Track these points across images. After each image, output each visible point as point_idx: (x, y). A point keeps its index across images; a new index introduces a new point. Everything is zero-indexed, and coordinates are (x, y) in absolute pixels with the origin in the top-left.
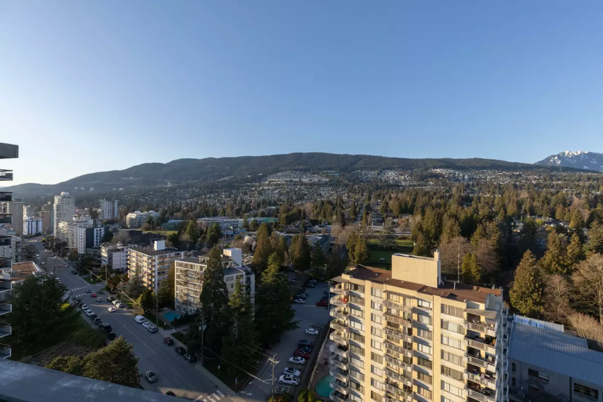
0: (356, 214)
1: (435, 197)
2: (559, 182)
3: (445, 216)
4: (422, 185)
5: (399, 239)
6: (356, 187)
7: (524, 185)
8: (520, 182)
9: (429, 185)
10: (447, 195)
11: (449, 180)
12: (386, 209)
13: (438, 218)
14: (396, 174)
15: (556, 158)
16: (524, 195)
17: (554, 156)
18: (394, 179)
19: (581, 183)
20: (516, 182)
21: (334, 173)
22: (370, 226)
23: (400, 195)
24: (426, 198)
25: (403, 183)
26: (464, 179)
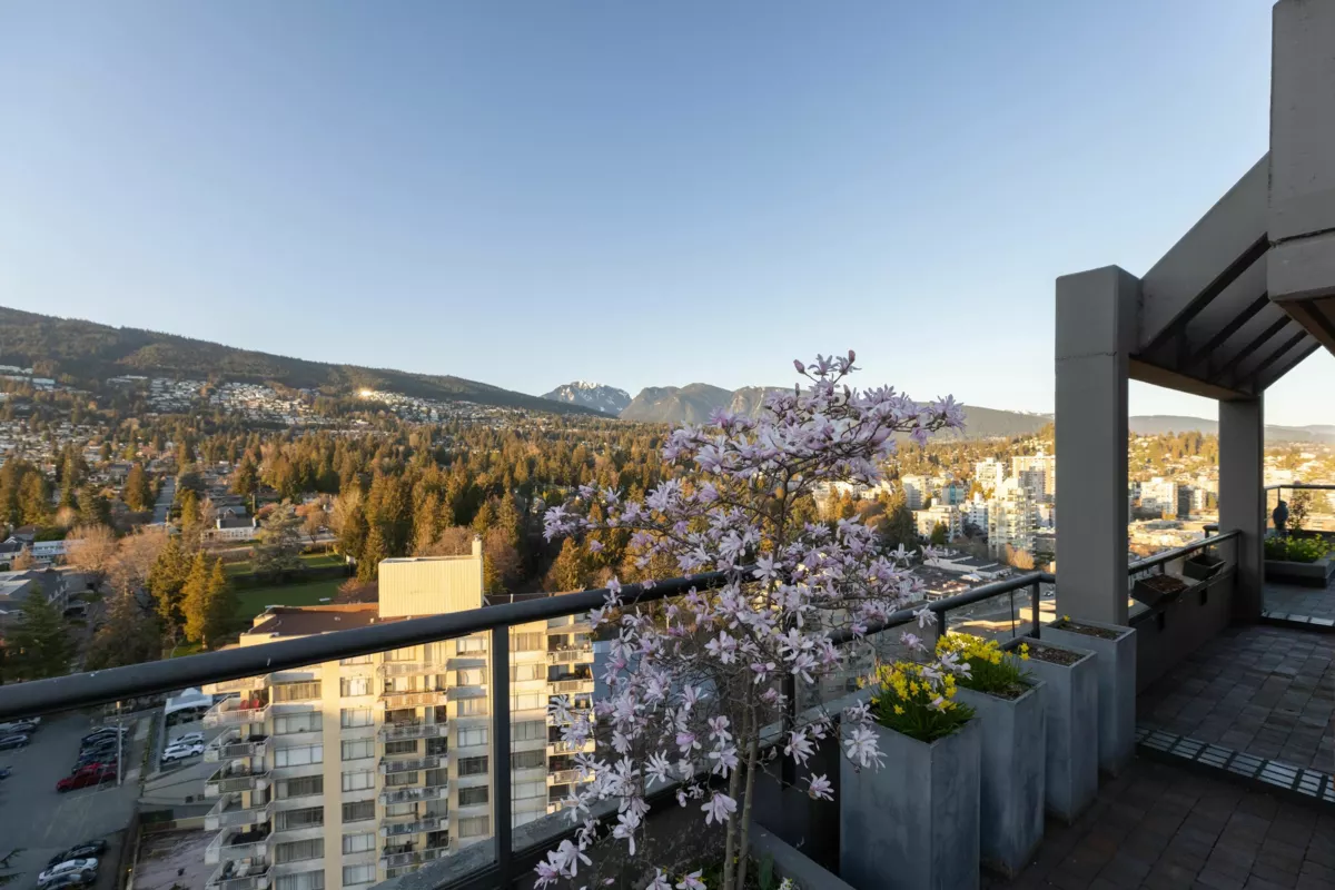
0: (149, 499)
1: (377, 453)
2: (576, 430)
3: (418, 490)
4: (340, 427)
5: (306, 553)
6: (134, 424)
7: (529, 433)
8: (523, 427)
9: (356, 428)
10: (401, 448)
11: (401, 418)
12: (252, 482)
13: (402, 496)
14: (266, 395)
15: (568, 390)
16: (533, 450)
17: (565, 387)
18: (260, 407)
19: (600, 433)
20: (518, 426)
21: (32, 376)
22: (213, 530)
23: (286, 448)
24: (357, 455)
25: (290, 421)
26: (429, 417)
